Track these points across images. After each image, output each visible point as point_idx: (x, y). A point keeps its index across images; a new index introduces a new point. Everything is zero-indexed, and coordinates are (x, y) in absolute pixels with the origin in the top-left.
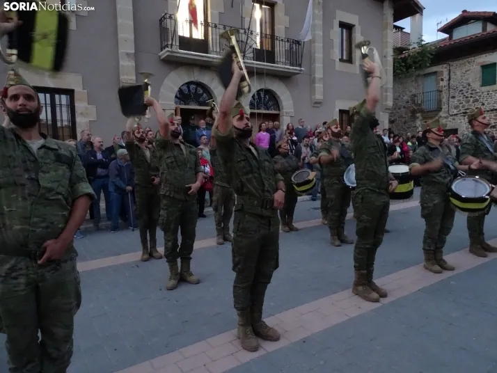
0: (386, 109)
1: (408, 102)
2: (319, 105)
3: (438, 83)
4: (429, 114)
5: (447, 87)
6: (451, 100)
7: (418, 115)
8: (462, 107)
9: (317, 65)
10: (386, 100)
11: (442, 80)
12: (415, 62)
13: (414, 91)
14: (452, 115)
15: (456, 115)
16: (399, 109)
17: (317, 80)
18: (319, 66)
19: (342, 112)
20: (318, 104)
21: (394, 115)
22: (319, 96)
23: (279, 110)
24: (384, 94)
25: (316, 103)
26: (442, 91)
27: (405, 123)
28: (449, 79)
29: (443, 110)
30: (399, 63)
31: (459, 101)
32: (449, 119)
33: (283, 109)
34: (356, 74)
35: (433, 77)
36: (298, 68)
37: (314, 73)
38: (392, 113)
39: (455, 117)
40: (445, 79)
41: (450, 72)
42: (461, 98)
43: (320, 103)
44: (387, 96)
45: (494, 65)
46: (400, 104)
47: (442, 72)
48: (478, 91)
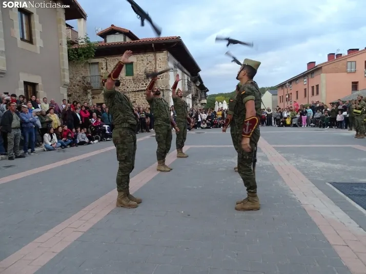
0: (65, 85)
1: (80, 82)
2: (3, 76)
3: (99, 71)
4: (96, 91)
7: (89, 91)
10: (64, 78)
11: (102, 69)
12: (84, 53)
13: (84, 74)
19: (26, 83)
20: (2, 74)
21: (71, 91)
22: (3, 67)
24: (62, 73)
27: (79, 97)
28: (107, 69)
34: (37, 53)
35: (96, 66)
38: (69, 89)
40: (104, 68)
41: (107, 64)
43: (4, 73)
44: (64, 75)
45: (132, 63)
46: (74, 82)
47: (102, 63)
48: (124, 79)
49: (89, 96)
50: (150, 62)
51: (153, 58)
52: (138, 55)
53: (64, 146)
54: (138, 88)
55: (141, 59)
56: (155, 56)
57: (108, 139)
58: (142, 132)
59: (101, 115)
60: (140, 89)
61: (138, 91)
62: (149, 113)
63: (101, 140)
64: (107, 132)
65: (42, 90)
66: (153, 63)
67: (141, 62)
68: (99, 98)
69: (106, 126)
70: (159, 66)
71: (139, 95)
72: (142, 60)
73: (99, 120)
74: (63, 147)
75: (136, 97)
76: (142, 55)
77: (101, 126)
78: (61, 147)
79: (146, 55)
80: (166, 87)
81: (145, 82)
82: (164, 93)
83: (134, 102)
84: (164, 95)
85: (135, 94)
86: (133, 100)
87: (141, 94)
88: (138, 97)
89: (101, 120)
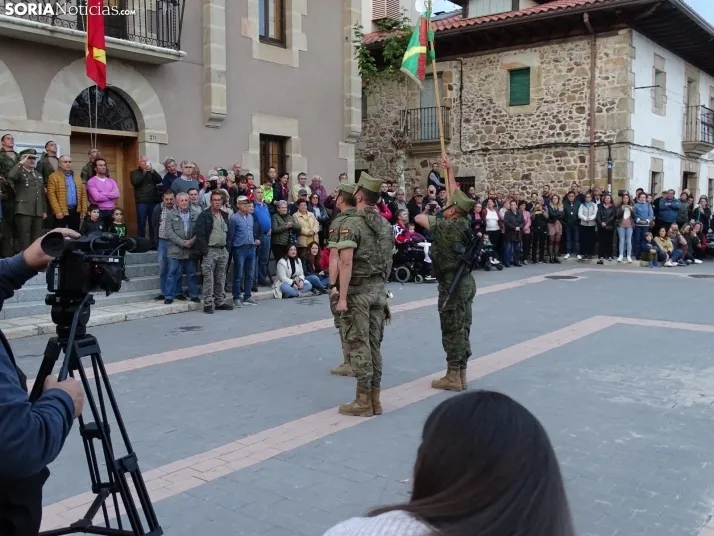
0: (350, 136)
1: (396, 123)
2: (219, 124)
3: (443, 94)
4: (429, 147)
5: (458, 101)
6: (464, 125)
7: (400, 152)
8: (482, 139)
9: (213, 45)
10: (350, 120)
11: (450, 88)
13: (406, 105)
14: (465, 153)
15: (471, 152)
16: (382, 134)
17: (214, 76)
18: (217, 47)
19: (265, 139)
20: (215, 121)
21: (375, 146)
22: (218, 107)
23: (137, 130)
24: (346, 108)
25: (211, 119)
26: (449, 109)
27: (391, 161)
28: (461, 88)
29: (452, 141)
30: (366, 56)
31: (476, 127)
32: (462, 159)
33: (144, 127)
34: (292, 67)
35: (436, 82)
36: (173, 51)
37: (209, 62)
38: (371, 141)
39: (470, 156)
40: (455, 87)
41: (461, 76)
42: (479, 124)
43: (220, 120)
44: (348, 112)
45: (527, 70)
46: (384, 125)
47: (450, 73)
48: (504, 113)
49: (400, 166)
50: (577, 64)
51: (588, 51)
52: (546, 47)
53: (319, 288)
54: (540, 137)
55: (552, 57)
56: (593, 46)
57: (429, 278)
58: (534, 261)
60: (546, 140)
61: (538, 147)
62: (561, 208)
63: (411, 280)
64: (428, 260)
65: (297, 153)
66: (587, 67)
67: (552, 66)
69: (426, 246)
70: (604, 75)
71: (540, 157)
72: (556, 61)
73: (412, 229)
74: (318, 292)
75: (531, 164)
76: (556, 47)
77: (413, 244)
78: (312, 290)
79: (569, 45)
80: (619, 135)
81: (559, 121)
82: (612, 152)
83: (526, 177)
84: (613, 157)
85: (529, 154)
86: (524, 171)
87: (545, 156)
88: (538, 164)
89: (416, 230)
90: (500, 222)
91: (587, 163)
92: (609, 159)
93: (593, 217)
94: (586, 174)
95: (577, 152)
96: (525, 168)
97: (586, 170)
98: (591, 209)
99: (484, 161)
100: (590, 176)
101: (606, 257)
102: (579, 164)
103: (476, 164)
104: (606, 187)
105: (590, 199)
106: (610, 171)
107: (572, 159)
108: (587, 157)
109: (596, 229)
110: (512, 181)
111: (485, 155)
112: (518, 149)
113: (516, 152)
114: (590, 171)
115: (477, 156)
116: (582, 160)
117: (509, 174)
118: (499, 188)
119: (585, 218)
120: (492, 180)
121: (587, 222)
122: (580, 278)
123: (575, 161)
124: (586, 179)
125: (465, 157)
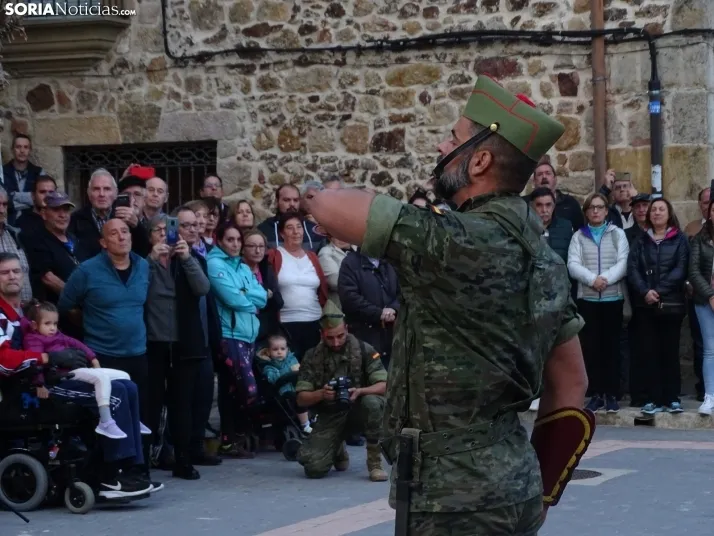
54: (430, 12)
59: (63, 274)
60: (447, 21)
61: (424, 43)
64: (110, 429)
68: (86, 100)
69: (104, 379)
71: (432, 76)
73: (49, 323)
75: (402, 100)
77: (57, 372)
82: (662, 61)
83: (388, 142)
84: (665, 77)
85: (395, 68)
86: (379, 124)
87: (447, 73)
88: (424, 99)
89: (61, 324)
90: (323, 292)
91: (583, 97)
92: (654, 83)
93: (614, 272)
94: (583, 133)
95: (549, 61)
96: (384, 114)
97: (581, 119)
98: (607, 243)
99: (246, 89)
100: (594, 141)
101: (664, 402)
102: (556, 100)
103: (219, 100)
104: (649, 175)
105: (602, 214)
106: (656, 121)
107: (534, 85)
108: (584, 78)
109: (627, 312)
110: (341, 154)
111: (248, 70)
112: (359, 50)
113: (351, 58)
114: (593, 124)
115: (220, 73)
116: (568, 85)
117: (333, 133)
118: (297, 179)
119: (590, 276)
120: (275, 151)
121: (598, 288)
122: (609, 474)
123: (546, 92)
124: (584, 148)
125: (181, 73)
